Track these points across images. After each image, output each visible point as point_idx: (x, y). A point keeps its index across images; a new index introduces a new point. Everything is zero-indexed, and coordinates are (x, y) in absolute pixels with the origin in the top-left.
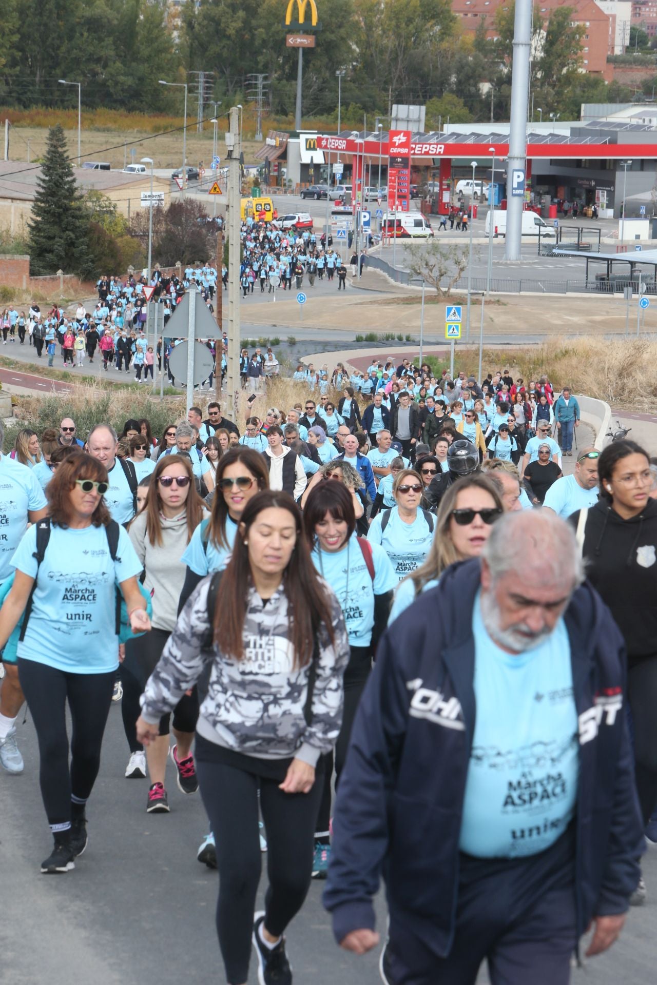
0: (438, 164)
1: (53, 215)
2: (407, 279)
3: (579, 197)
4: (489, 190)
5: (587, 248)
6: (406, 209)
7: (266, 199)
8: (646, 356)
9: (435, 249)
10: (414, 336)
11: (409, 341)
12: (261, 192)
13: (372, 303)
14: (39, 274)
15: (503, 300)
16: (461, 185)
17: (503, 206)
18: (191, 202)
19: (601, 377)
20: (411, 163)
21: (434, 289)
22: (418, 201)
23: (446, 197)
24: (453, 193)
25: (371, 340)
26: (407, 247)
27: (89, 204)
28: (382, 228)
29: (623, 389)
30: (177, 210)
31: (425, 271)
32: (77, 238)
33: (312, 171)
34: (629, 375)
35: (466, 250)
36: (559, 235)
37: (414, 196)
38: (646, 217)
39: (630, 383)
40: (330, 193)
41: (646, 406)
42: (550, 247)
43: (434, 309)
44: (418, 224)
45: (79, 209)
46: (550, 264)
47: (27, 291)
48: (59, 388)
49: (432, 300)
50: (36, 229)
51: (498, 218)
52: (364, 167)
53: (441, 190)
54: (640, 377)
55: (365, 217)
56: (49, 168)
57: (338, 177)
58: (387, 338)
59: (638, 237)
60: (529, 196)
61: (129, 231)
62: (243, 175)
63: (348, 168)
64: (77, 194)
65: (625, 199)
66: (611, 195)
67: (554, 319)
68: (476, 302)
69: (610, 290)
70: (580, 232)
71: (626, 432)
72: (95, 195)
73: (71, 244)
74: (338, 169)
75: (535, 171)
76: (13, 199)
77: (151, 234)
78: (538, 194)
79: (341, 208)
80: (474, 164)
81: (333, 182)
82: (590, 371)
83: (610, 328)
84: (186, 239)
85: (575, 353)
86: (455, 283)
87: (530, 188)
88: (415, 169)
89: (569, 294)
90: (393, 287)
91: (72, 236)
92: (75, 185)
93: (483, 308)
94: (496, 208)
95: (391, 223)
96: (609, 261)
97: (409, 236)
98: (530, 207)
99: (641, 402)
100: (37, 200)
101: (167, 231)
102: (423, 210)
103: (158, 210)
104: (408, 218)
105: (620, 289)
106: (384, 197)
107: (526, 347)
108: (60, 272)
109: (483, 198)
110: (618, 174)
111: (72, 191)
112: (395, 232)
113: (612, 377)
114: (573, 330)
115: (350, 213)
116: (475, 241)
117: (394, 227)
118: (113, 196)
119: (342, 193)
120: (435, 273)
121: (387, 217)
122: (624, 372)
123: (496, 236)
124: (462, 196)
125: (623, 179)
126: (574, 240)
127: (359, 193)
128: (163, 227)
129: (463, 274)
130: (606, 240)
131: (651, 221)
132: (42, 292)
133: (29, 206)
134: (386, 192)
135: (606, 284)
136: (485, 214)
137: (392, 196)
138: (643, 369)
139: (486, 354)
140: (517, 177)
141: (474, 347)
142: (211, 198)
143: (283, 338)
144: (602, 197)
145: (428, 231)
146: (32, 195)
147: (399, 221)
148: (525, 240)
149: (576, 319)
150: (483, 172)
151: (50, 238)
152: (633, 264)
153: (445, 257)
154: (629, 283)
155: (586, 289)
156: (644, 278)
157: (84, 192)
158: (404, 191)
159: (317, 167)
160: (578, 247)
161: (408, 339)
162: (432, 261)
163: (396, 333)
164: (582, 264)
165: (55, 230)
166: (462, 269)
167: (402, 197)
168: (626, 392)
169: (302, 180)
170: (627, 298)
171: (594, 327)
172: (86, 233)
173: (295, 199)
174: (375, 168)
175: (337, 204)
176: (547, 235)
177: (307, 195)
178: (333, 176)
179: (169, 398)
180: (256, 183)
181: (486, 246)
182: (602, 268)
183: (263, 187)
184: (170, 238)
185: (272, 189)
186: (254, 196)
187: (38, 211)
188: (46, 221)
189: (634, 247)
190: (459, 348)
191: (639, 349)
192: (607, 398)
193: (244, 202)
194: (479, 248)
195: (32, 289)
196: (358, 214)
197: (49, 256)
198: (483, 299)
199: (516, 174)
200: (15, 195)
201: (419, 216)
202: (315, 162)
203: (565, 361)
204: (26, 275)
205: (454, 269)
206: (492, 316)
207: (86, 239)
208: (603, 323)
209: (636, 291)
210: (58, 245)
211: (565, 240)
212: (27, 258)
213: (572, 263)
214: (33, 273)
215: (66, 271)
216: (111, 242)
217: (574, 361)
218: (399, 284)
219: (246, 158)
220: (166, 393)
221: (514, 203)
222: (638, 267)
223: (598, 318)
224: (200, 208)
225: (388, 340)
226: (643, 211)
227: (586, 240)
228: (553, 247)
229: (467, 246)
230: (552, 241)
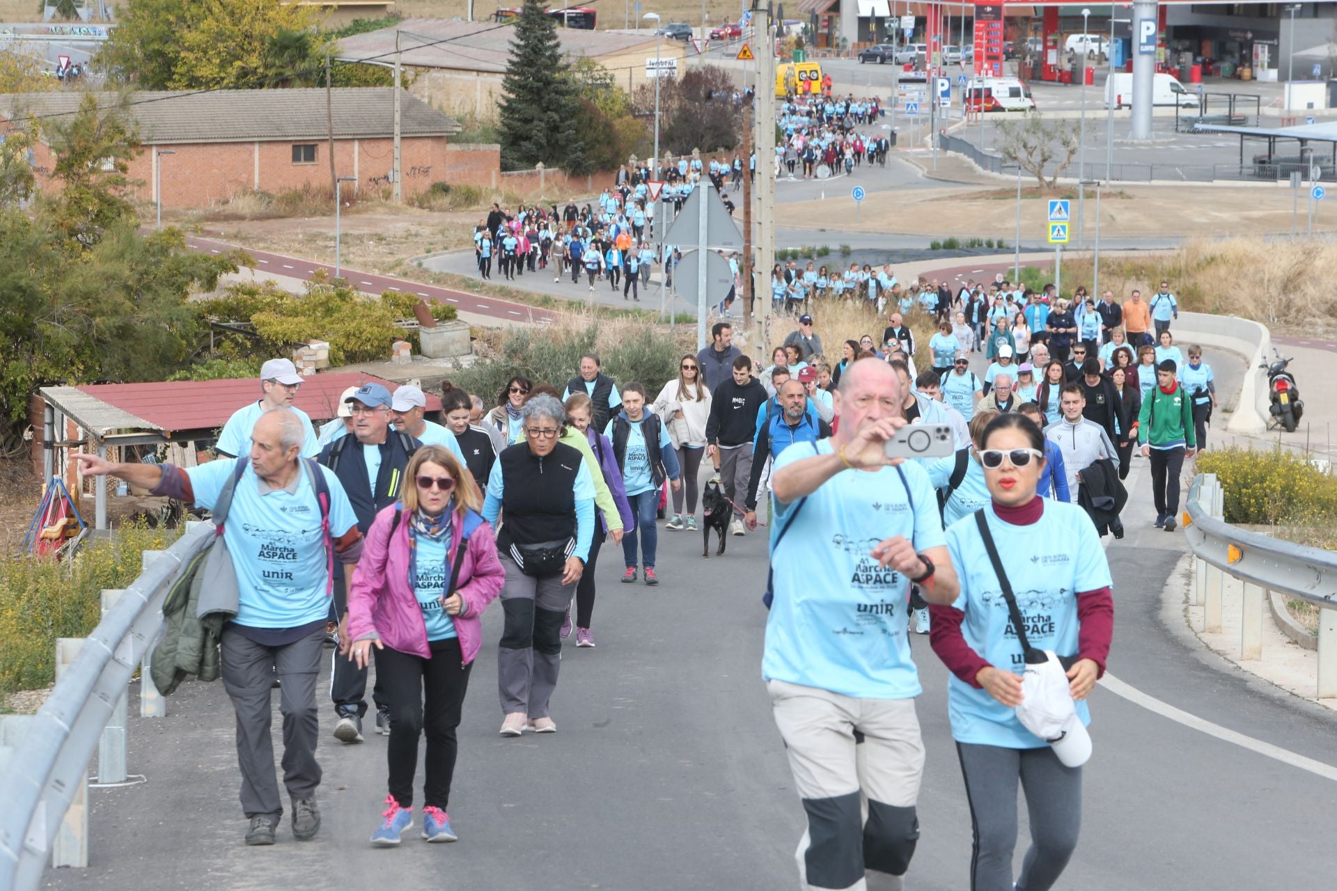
0: (1041, 14)
1: (531, 90)
2: (1000, 166)
3: (1231, 54)
4: (1110, 47)
5: (1242, 121)
6: (999, 74)
7: (812, 64)
8: (1319, 263)
9: (1036, 126)
10: (1008, 240)
11: (1002, 248)
12: (806, 55)
13: (951, 198)
14: (514, 169)
15: (1128, 192)
16: (1073, 41)
17: (1129, 68)
18: (712, 70)
19: (1258, 292)
20: (1005, 13)
21: (1035, 179)
22: (1014, 64)
23: (1052, 58)
24: (1061, 52)
25: (950, 247)
26: (999, 124)
27: (579, 76)
28: (966, 100)
29: (1288, 307)
30: (692, 79)
31: (1022, 154)
32: (562, 120)
33: (873, 27)
34: (1297, 288)
35: (1076, 127)
36: (1204, 104)
37: (1010, 56)
38: (1321, 79)
39: (1298, 300)
40: (896, 54)
41: (1320, 330)
42: (1190, 121)
43: (1034, 205)
44: (1014, 93)
45: (565, 82)
46: (1192, 143)
47: (497, 191)
48: (537, 316)
49: (1032, 193)
50: (508, 109)
51: (1121, 83)
52: (940, 20)
53: (1046, 48)
54: (1311, 290)
55: (942, 85)
56: (525, 30)
57: (908, 33)
58: (973, 244)
59: (1310, 105)
60: (1163, 54)
61: (631, 110)
62: (780, 33)
63: (921, 22)
64: (562, 62)
65: (1292, 55)
66: (1274, 51)
67: (1195, 215)
68: (1090, 195)
69: (1273, 177)
70: (1232, 100)
71: (1285, 363)
72: (587, 64)
73: (554, 128)
74: (908, 23)
75: (1171, 21)
76: (479, 71)
77: (657, 113)
78: (1176, 52)
79: (911, 75)
80: (1086, 13)
81: (902, 40)
82: (1244, 283)
83: (1270, 227)
84: (706, 119)
85: (1224, 260)
86: (1064, 170)
87: (1165, 43)
88: (1010, 21)
89: (1217, 183)
90: (981, 177)
91: (556, 117)
92: (559, 51)
93: (1098, 203)
94: (1118, 70)
95: (978, 92)
96: (1272, 138)
97: (1002, 109)
98: (1165, 68)
99: (1312, 325)
100: (509, 72)
101: (680, 108)
102: (1021, 76)
103: (670, 81)
104: (1001, 86)
105: (1285, 176)
106: (969, 59)
107: (1158, 253)
108: (540, 165)
109: (1102, 58)
110: (1283, 23)
111: (555, 58)
112: (983, 105)
113: (1274, 291)
114: (1221, 230)
115: (923, 81)
116: (1090, 115)
117: (982, 99)
118: (609, 64)
119: (913, 54)
120: (1037, 158)
121: (973, 84)
122: (1290, 284)
123: (1120, 107)
124: (1073, 57)
125: (1289, 28)
126: (1224, 111)
127: (934, 54)
128: (675, 104)
129: (1074, 158)
130: (1267, 111)
131: (1329, 84)
132: (516, 192)
133: (500, 79)
134: (971, 52)
135: (1267, 169)
136: (1103, 79)
137: (978, 57)
138: (1316, 281)
139: (1104, 264)
140: (1146, 29)
141: (1088, 255)
142: (740, 64)
143: (834, 246)
144: (1262, 53)
145: (1027, 103)
146: (503, 65)
147: (989, 90)
148: (1158, 112)
149: (1227, 216)
150: (1099, 23)
151: (527, 121)
152: (1303, 141)
153: (1049, 135)
154: (1298, 166)
155: (1241, 176)
156: (1317, 160)
157: (571, 60)
158: (996, 50)
159: (880, 21)
160: (1229, 120)
161: (1000, 245)
162: (1033, 142)
163: (984, 237)
164: (1235, 142)
165: (533, 110)
166: (1072, 152)
167: (992, 58)
168: (1293, 312)
169: (861, 38)
170: (1294, 186)
171: (1249, 226)
172: (574, 113)
173: (852, 64)
174: (956, 22)
175: (908, 68)
176: (1188, 106)
177: (868, 57)
178: (900, 34)
179: (682, 327)
180: (799, 44)
181: (1105, 122)
182: (1261, 147)
183: (809, 48)
184: (685, 117)
185: (820, 51)
186: (797, 60)
187: (511, 86)
188: (520, 99)
189: (1304, 120)
190: (1068, 255)
191: (1309, 254)
192: (1266, 320)
193: (782, 69)
194: (1094, 124)
195: (504, 188)
196: (934, 81)
197: (526, 145)
198: (1099, 190)
199: (1144, 24)
200: (484, 66)
201: (1016, 83)
202: (877, 14)
203: (1210, 271)
204: (495, 171)
205: (1062, 152)
206: (1113, 212)
207: (574, 121)
208: (1260, 220)
209: (1305, 177)
210: (538, 130)
211: (1212, 112)
212: (498, 147)
213: (1221, 142)
214: (505, 167)
215: (548, 163)
216: (608, 125)
217: (1223, 271)
218: (988, 173)
219: (786, 12)
220: (678, 321)
221: (1143, 63)
222: (1310, 144)
223: (1255, 214)
224: (725, 79)
225: (974, 247)
226: (1317, 71)
227: (1239, 111)
228: (1196, 121)
229: (1078, 121)
230: (1195, 113)
